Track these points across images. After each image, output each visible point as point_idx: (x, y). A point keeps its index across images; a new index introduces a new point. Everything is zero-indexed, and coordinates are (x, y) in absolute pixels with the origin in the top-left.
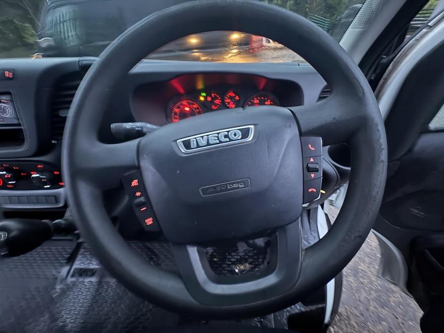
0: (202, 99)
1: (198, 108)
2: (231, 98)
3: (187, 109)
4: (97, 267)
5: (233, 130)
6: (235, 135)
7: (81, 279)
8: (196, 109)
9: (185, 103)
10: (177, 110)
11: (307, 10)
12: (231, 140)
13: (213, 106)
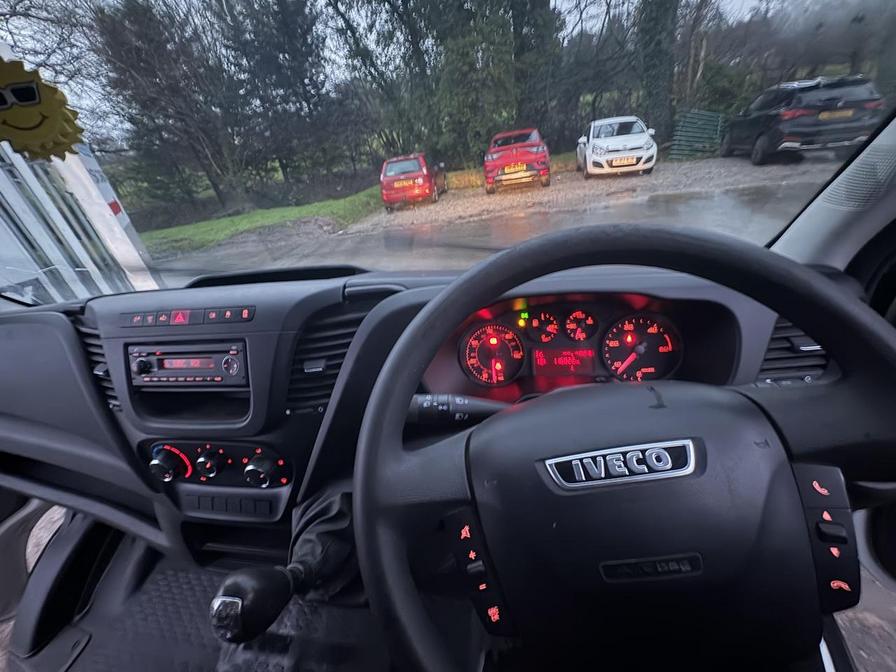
0: (522, 323)
1: (513, 340)
2: (577, 321)
3: (494, 341)
4: (293, 633)
5: (654, 448)
6: (659, 459)
7: (262, 658)
8: (510, 341)
9: (490, 330)
10: (475, 343)
11: (674, 103)
12: (651, 470)
13: (543, 336)
